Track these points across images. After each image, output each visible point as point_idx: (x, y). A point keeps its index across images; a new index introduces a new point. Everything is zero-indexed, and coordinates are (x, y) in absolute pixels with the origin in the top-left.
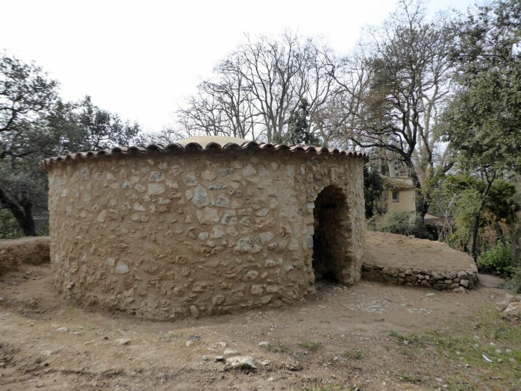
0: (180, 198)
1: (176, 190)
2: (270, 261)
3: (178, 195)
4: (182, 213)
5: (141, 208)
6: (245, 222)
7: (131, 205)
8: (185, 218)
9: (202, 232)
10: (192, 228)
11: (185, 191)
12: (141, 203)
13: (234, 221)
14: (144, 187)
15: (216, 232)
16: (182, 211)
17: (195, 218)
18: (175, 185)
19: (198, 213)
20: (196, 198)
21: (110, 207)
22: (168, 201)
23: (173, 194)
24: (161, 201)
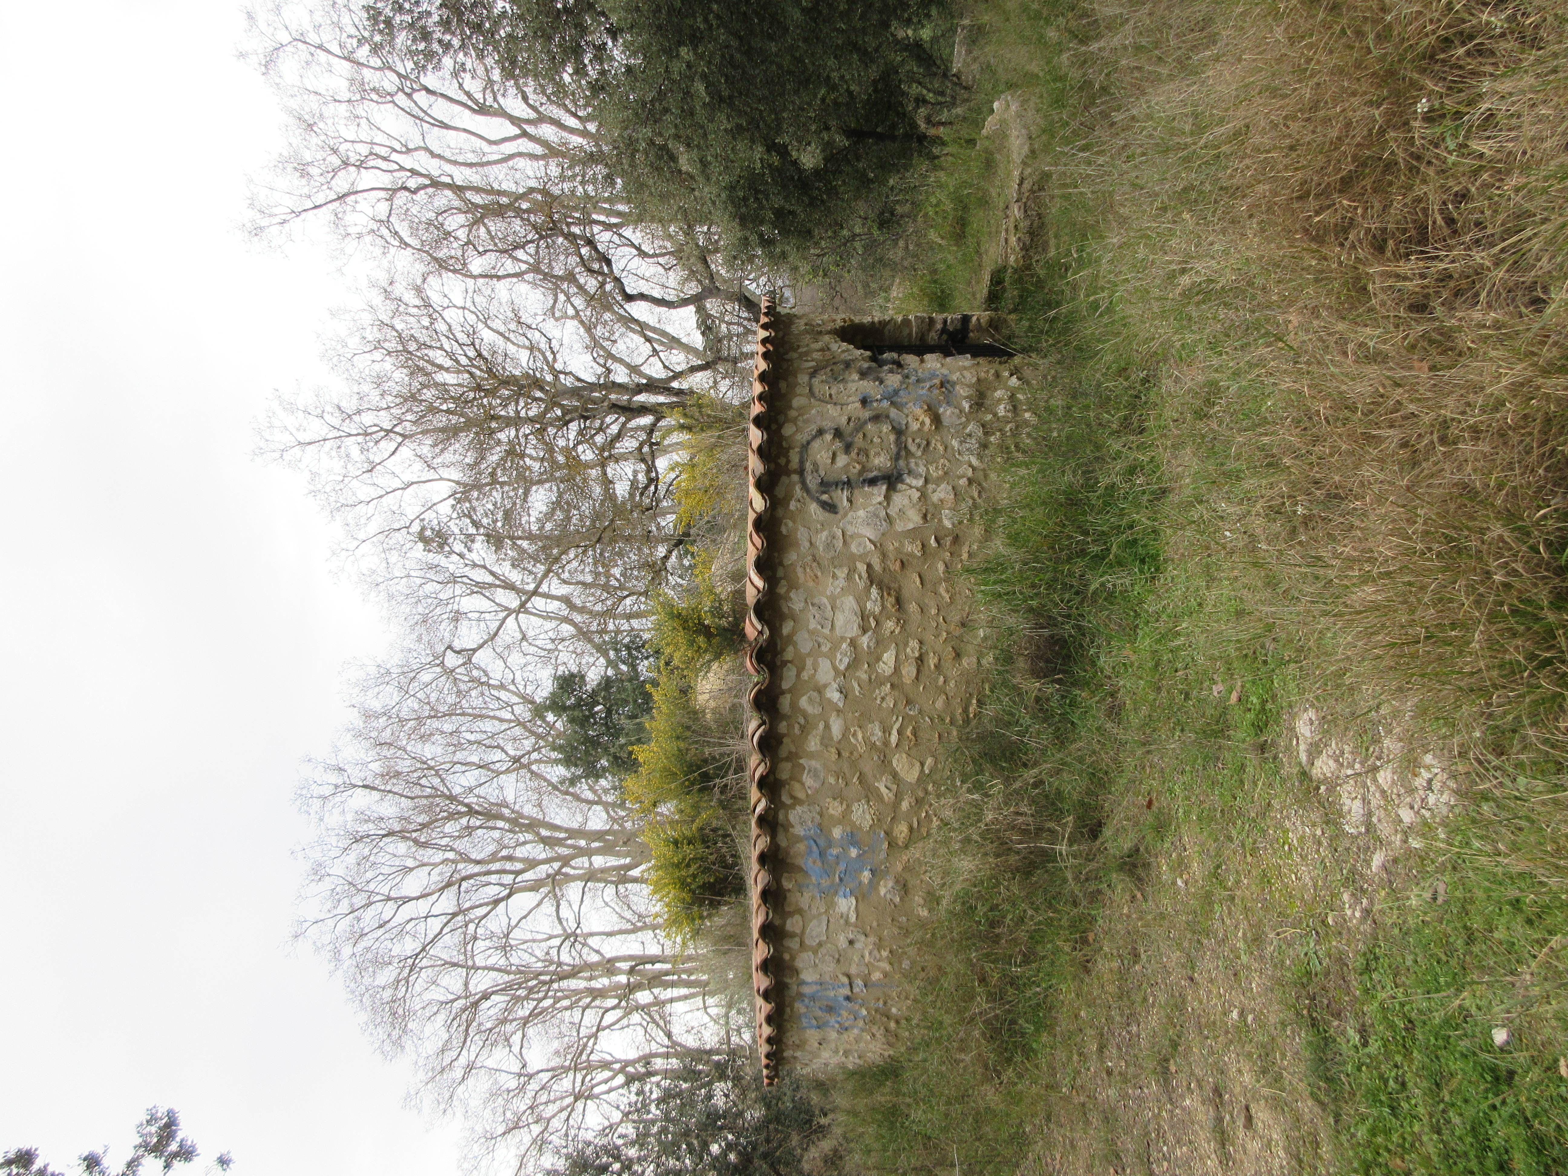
0: (869, 566)
1: (852, 570)
2: (1001, 410)
3: (862, 568)
4: (902, 562)
5: (889, 657)
6: (919, 446)
7: (882, 684)
8: (912, 555)
9: (940, 520)
10: (932, 541)
11: (853, 554)
12: (879, 659)
13: (917, 464)
14: (844, 646)
15: (942, 495)
16: (898, 563)
17: (912, 534)
18: (842, 573)
19: (899, 527)
20: (869, 532)
21: (886, 743)
22: (874, 591)
23: (860, 577)
24: (873, 606)
